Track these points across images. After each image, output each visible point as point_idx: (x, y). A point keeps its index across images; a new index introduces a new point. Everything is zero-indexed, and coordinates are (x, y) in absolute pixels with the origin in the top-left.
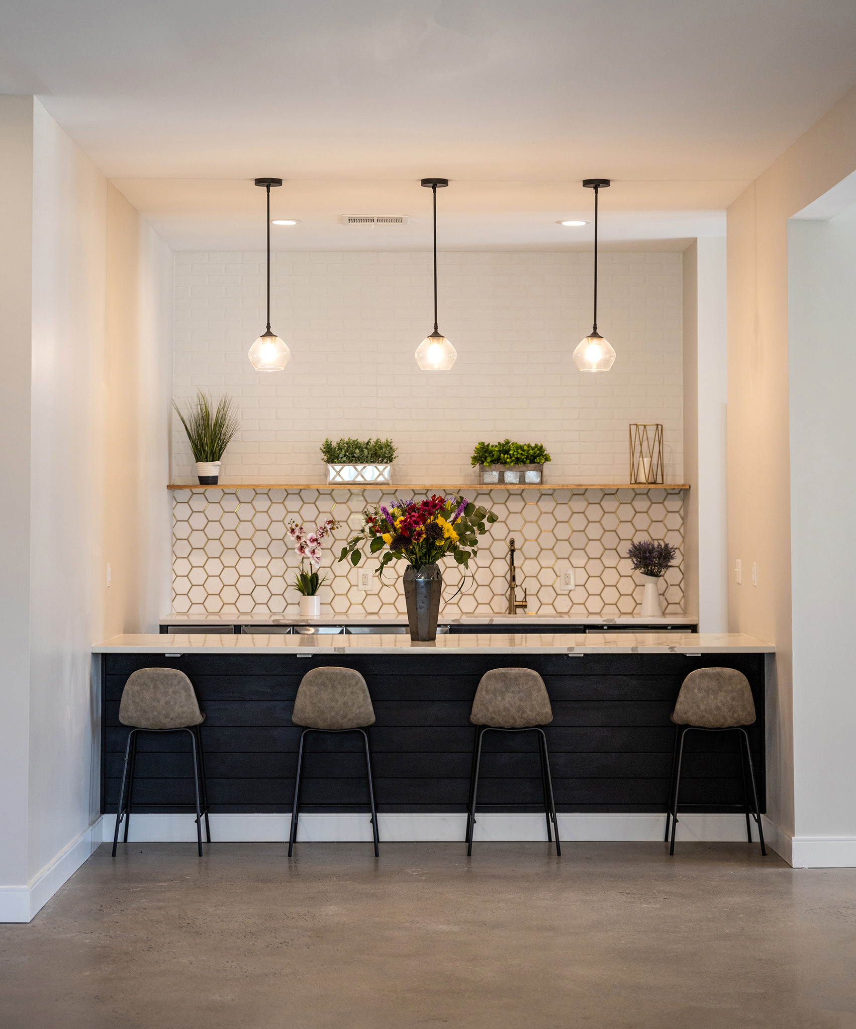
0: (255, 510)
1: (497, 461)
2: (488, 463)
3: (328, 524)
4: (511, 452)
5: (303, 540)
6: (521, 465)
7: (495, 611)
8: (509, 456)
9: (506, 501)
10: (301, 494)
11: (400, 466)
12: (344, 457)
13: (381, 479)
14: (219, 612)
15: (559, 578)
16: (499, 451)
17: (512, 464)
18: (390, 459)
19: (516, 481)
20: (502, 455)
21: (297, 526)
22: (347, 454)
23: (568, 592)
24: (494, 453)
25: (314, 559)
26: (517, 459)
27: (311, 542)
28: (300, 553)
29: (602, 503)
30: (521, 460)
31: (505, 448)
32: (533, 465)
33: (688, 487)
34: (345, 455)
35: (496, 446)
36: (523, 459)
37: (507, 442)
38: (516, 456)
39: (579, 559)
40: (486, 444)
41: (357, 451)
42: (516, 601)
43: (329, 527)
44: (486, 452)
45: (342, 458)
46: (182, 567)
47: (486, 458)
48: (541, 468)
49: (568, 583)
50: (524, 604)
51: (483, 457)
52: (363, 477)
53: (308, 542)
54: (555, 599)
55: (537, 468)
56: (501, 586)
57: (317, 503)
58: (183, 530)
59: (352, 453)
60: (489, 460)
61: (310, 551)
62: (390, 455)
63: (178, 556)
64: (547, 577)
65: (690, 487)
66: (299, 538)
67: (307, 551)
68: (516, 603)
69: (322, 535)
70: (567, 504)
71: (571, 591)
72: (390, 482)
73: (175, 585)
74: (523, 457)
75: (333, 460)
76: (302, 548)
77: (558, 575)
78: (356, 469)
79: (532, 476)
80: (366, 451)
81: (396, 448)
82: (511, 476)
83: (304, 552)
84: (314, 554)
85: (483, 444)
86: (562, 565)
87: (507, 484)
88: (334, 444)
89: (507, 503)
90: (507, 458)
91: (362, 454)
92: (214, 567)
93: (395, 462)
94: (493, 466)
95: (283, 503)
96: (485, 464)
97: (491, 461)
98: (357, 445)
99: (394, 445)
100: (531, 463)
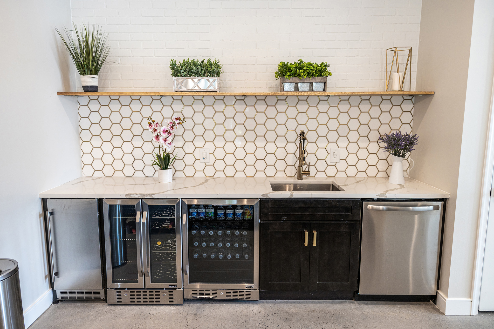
0: (132, 110)
1: (294, 75)
2: (288, 76)
3: (176, 120)
4: (305, 68)
5: (158, 132)
6: (311, 78)
7: (288, 176)
8: (303, 71)
9: (296, 105)
10: (161, 100)
11: (226, 81)
12: (184, 72)
13: (211, 89)
14: (112, 176)
15: (329, 155)
16: (296, 67)
17: (305, 77)
18: (218, 74)
19: (307, 89)
20: (298, 70)
21: (153, 121)
22: (187, 70)
23: (335, 163)
24: (292, 69)
25: (166, 145)
26: (309, 73)
27: (164, 132)
28: (156, 140)
29: (360, 106)
30: (312, 74)
31: (300, 66)
32: (320, 78)
33: (433, 93)
34: (185, 71)
35: (293, 65)
36: (313, 73)
37: (301, 62)
38: (308, 71)
39: (343, 143)
40: (286, 63)
41: (193, 67)
42: (302, 171)
43: (176, 122)
44: (286, 68)
45: (183, 73)
46: (87, 147)
47: (286, 73)
48: (325, 80)
49: (335, 158)
50: (308, 173)
51: (284, 72)
52: (198, 87)
53: (162, 133)
54: (326, 168)
55: (323, 80)
56: (292, 160)
57: (172, 106)
58: (85, 124)
59: (190, 70)
60: (288, 74)
61: (163, 139)
62: (217, 71)
63: (83, 141)
64: (322, 154)
65: (434, 93)
66: (155, 130)
67: (161, 139)
68: (302, 172)
69: (172, 127)
70: (337, 106)
71: (337, 163)
72: (218, 91)
73: (83, 159)
74: (313, 71)
75: (177, 74)
76: (157, 137)
77: (329, 153)
78: (193, 81)
79: (318, 86)
80: (200, 68)
81: (222, 65)
82: (303, 86)
83: (159, 140)
84: (166, 141)
85: (284, 63)
86: (332, 147)
87: (300, 91)
88: (178, 63)
89: (297, 106)
90: (302, 72)
91: (197, 70)
92: (107, 147)
93: (222, 76)
94: (291, 79)
95: (150, 106)
96: (286, 76)
97: (290, 75)
98: (194, 63)
99: (221, 64)
100: (319, 76)
